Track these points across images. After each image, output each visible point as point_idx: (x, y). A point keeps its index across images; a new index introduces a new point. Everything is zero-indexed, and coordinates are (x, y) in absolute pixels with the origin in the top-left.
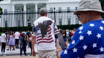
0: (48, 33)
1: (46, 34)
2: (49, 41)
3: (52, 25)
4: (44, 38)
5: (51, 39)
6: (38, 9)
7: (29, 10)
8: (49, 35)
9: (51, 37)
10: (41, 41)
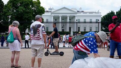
0: (37, 33)
1: (36, 34)
2: (38, 39)
3: (41, 28)
4: (35, 36)
5: (39, 37)
6: (69, 19)
7: (63, 20)
8: (38, 35)
9: (39, 36)
10: (33, 38)
